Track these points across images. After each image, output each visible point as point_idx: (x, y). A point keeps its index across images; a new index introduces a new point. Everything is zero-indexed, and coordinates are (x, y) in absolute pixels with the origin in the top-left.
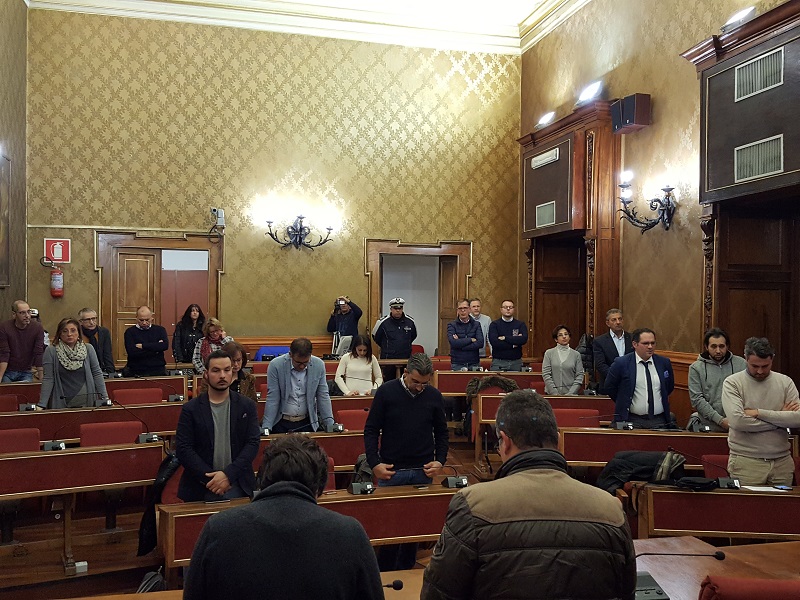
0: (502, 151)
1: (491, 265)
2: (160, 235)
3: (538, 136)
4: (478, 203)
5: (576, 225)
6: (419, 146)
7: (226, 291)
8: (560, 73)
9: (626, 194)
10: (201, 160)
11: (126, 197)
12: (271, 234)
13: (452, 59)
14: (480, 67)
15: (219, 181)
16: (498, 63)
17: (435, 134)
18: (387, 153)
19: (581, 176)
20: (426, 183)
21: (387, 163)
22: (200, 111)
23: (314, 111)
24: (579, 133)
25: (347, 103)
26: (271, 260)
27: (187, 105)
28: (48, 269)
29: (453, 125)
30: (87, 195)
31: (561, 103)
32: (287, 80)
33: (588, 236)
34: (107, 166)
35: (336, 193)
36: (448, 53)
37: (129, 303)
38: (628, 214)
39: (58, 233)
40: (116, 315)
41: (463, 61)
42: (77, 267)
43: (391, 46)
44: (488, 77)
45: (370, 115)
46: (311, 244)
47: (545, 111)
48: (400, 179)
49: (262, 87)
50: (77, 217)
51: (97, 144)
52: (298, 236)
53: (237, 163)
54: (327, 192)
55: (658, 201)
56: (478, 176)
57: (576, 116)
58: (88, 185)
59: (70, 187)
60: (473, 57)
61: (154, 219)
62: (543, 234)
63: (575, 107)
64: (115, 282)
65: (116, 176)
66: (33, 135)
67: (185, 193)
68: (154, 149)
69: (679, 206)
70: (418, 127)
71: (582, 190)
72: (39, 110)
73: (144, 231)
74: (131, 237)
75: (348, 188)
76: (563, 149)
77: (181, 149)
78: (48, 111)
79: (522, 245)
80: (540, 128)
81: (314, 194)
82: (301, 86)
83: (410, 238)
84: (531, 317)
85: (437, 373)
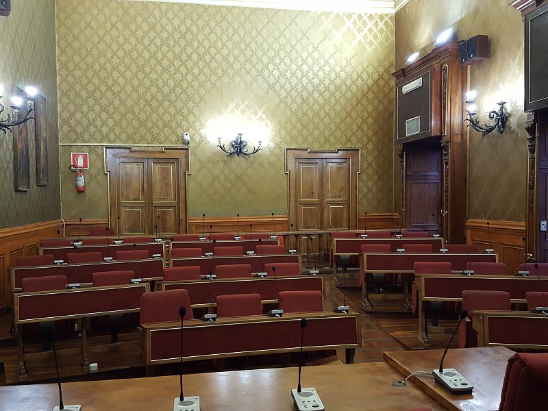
0: (381, 82)
1: (374, 164)
2: (147, 149)
3: (407, 70)
4: (364, 121)
5: (435, 132)
6: (322, 81)
7: (191, 186)
8: (422, 24)
9: (471, 108)
10: (173, 97)
11: (124, 124)
12: (221, 147)
13: (345, 19)
14: (365, 24)
15: (185, 111)
16: (378, 20)
17: (333, 73)
18: (300, 88)
19: (438, 97)
20: (327, 108)
21: (300, 94)
22: (171, 63)
23: (248, 60)
24: (437, 66)
25: (271, 53)
26: (221, 164)
27: (162, 59)
28: (75, 173)
29: (346, 66)
30: (98, 123)
31: (423, 46)
32: (230, 39)
33: (444, 139)
34: (111, 102)
35: (264, 117)
36: (341, 14)
37: (127, 196)
38: (473, 122)
39: (80, 148)
40: (119, 203)
41: (353, 20)
42: (93, 172)
43: (301, 12)
44: (371, 30)
45: (287, 61)
46: (248, 153)
47: (412, 52)
48: (309, 106)
49: (213, 45)
50: (92, 138)
51: (103, 88)
52: (238, 148)
53: (197, 98)
54: (258, 116)
55: (495, 112)
56: (364, 101)
57: (435, 54)
58: (98, 116)
59: (87, 118)
60: (360, 17)
61: (143, 138)
62: (411, 140)
63: (434, 47)
64: (118, 182)
65: (116, 109)
66: (61, 83)
67: (163, 120)
68: (142, 90)
69: (510, 115)
70: (321, 68)
71: (439, 107)
72: (65, 66)
73: (136, 146)
74: (128, 151)
75: (272, 113)
76: (425, 78)
77: (159, 90)
78: (71, 66)
79: (396, 149)
80: (408, 64)
81: (249, 118)
82: (239, 43)
83: (316, 147)
84: (403, 200)
85: (335, 239)
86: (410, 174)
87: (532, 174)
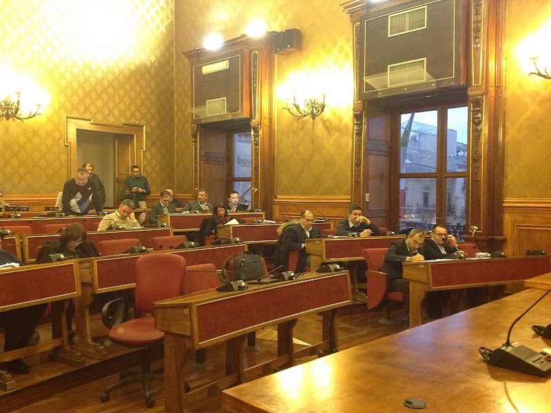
0: (163, 60)
1: (157, 143)
4: (148, 97)
19: (248, 81)
24: (246, 51)
33: (254, 122)
44: (153, 5)
46: (21, 117)
48: (92, 72)
56: (147, 77)
62: (213, 121)
71: (248, 91)
84: (196, 180)
86: (203, 154)
87: (358, 153)
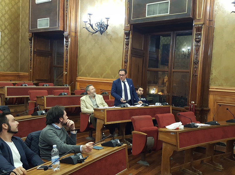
1: (8, 42)
4: (3, 15)
5: (61, 29)
19: (63, 9)
33: (66, 34)
62: (41, 31)
71: (63, 15)
84: (31, 65)
85: (6, 87)
86: (36, 51)
87: (126, 56)
